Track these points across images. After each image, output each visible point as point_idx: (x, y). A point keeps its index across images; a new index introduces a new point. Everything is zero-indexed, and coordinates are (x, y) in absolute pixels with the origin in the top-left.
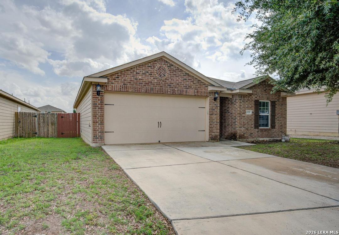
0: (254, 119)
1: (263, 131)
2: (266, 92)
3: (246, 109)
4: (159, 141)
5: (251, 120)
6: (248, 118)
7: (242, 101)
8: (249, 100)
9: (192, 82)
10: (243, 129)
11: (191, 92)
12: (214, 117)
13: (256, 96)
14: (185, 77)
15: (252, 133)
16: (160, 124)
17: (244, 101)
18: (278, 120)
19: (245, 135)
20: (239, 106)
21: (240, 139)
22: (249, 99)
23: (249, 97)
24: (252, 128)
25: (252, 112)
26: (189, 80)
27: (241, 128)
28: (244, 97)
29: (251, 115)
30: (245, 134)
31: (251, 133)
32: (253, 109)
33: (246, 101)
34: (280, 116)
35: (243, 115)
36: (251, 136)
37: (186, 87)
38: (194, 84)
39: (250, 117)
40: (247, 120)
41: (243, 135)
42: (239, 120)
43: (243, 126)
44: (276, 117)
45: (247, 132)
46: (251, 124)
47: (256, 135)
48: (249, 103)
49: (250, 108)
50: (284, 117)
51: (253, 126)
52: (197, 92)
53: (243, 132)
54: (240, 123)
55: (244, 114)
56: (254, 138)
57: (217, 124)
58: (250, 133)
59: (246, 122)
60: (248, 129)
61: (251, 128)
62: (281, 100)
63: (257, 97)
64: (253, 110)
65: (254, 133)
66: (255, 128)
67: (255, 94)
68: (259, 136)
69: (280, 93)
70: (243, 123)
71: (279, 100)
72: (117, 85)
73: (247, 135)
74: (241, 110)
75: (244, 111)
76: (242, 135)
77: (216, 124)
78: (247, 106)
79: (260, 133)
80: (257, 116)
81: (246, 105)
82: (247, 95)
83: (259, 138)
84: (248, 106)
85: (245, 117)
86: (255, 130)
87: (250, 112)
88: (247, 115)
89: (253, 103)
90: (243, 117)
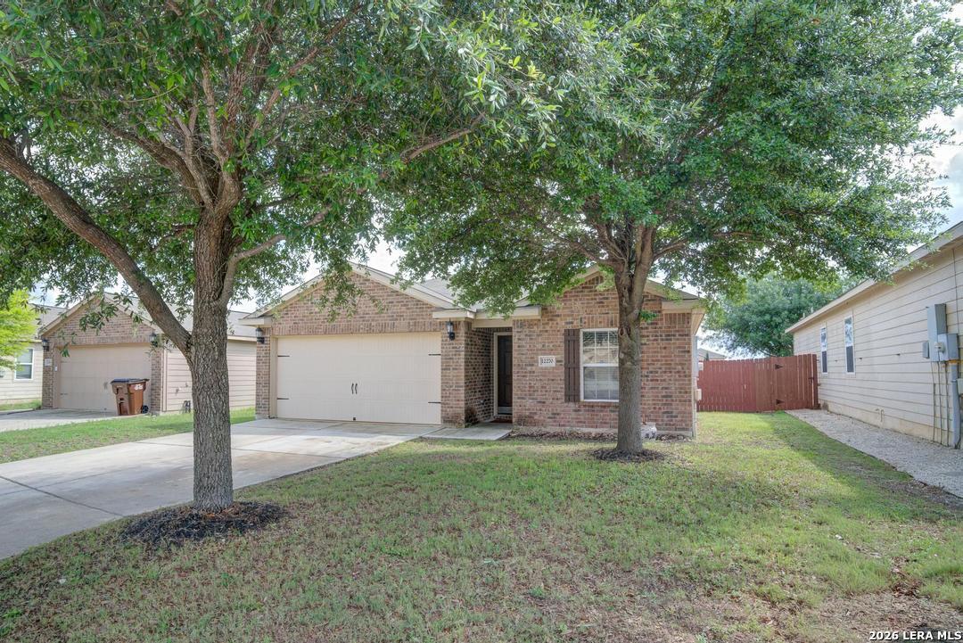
0: (563, 378)
1: (596, 409)
2: (603, 306)
3: (537, 354)
4: (354, 419)
5: (553, 380)
6: (544, 376)
7: (526, 335)
8: (546, 331)
9: (405, 305)
10: (528, 402)
11: (402, 323)
12: (451, 373)
13: (569, 319)
14: (391, 299)
15: (559, 414)
16: (354, 387)
17: (530, 336)
18: (652, 380)
19: (536, 417)
21: (520, 425)
22: (548, 328)
23: (547, 324)
24: (558, 399)
25: (557, 361)
26: (398, 302)
27: (523, 398)
29: (554, 368)
30: (535, 413)
31: (555, 412)
32: (558, 354)
33: (538, 335)
34: (660, 368)
35: (529, 368)
36: (555, 421)
37: (393, 316)
38: (408, 309)
39: (549, 372)
40: (541, 380)
41: (530, 417)
42: (517, 380)
43: (530, 395)
45: (540, 410)
46: (555, 391)
47: (572, 418)
48: (547, 339)
49: (551, 352)
50: (678, 372)
51: (561, 395)
52: (415, 325)
53: (529, 409)
54: (519, 387)
55: (533, 365)
56: (564, 425)
57: (458, 390)
58: (550, 413)
59: (539, 384)
60: (544, 402)
61: (553, 399)
62: (664, 324)
63: (572, 323)
64: (561, 356)
65: (565, 414)
66: (566, 401)
67: (564, 315)
68: (581, 422)
69: (661, 304)
70: (530, 387)
71: (657, 324)
72: (286, 325)
73: (542, 418)
74: (524, 356)
75: (532, 358)
76: (526, 417)
77: (456, 390)
78: (540, 346)
79: (583, 415)
80: (572, 370)
81: (538, 343)
82: (539, 320)
83: (582, 427)
84: (543, 346)
85: (534, 372)
86: (566, 404)
87: (551, 361)
88: (542, 368)
89: (560, 339)
90: (530, 372)
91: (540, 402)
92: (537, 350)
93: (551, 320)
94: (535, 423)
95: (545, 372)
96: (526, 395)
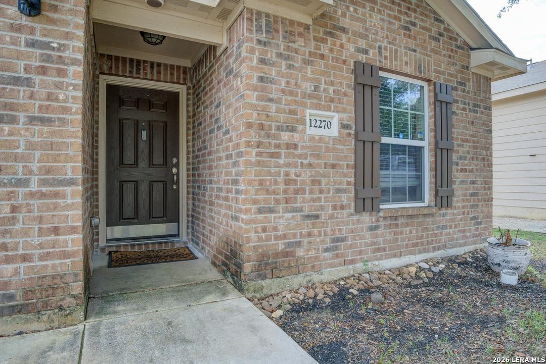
0: (352, 162)
1: (400, 221)
2: (409, 36)
3: (305, 106)
5: (333, 166)
6: (318, 156)
7: (279, 55)
8: (322, 57)
10: (283, 220)
12: (22, 135)
13: (362, 44)
15: (343, 239)
17: (287, 58)
18: (462, 170)
19: (300, 252)
20: (255, 81)
21: (264, 277)
22: (324, 50)
23: (324, 41)
24: (342, 207)
25: (343, 126)
27: (271, 211)
28: (289, 35)
29: (334, 139)
30: (299, 244)
31: (338, 235)
32: (344, 111)
33: (306, 62)
34: (469, 152)
35: (285, 136)
36: (337, 256)
39: (328, 149)
40: (310, 165)
41: (286, 254)
42: (259, 163)
43: (287, 201)
44: (455, 157)
45: (309, 234)
46: (338, 191)
47: (367, 245)
48: (324, 74)
49: (331, 103)
51: (347, 198)
53: (285, 236)
54: (261, 183)
55: (293, 130)
56: (352, 262)
58: (328, 240)
59: (306, 175)
60: (317, 217)
61: (334, 208)
62: (470, 87)
63: (366, 52)
64: (348, 117)
65: (354, 238)
66: (357, 211)
67: (355, 34)
68: (378, 250)
69: (469, 57)
70: (288, 182)
71: (464, 85)
73: (312, 253)
74: (273, 107)
75: (292, 112)
76: (276, 255)
77: (43, 195)
78: (308, 87)
79: (384, 235)
80: (368, 146)
81: (305, 79)
82: (308, 28)
83: (381, 259)
84: (316, 88)
85: (295, 146)
86: (356, 217)
87: (329, 125)
88: (312, 139)
89: (346, 80)
90: (288, 146)
91: (308, 217)
92: (304, 95)
93: (331, 35)
94: (296, 268)
95: (317, 147)
96: (277, 201)
